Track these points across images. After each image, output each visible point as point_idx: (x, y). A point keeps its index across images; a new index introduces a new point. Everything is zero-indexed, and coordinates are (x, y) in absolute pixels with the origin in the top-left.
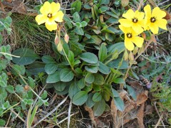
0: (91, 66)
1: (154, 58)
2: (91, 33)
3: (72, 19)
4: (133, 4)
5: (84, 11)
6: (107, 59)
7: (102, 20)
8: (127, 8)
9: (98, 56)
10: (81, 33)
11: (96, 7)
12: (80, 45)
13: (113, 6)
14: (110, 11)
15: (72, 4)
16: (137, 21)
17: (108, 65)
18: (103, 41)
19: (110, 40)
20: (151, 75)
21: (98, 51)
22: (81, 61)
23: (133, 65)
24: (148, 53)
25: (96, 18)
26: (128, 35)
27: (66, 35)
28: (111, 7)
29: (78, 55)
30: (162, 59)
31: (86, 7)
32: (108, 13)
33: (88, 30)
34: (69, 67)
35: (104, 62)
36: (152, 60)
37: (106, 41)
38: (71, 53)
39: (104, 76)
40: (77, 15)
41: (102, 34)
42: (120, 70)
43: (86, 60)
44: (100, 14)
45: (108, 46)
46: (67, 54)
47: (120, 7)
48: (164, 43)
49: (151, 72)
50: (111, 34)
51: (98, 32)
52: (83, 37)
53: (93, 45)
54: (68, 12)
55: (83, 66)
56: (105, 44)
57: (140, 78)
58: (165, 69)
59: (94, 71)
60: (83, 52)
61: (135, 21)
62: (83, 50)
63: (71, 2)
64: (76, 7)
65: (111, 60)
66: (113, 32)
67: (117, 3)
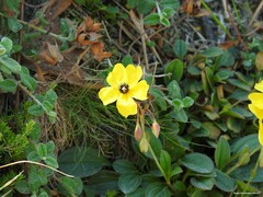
0: (201, 179)
2: (202, 118)
3: (166, 93)
5: (187, 79)
6: (231, 165)
7: (221, 94)
9: (213, 160)
10: (183, 118)
11: (209, 71)
12: (181, 140)
13: (241, 69)
14: (236, 77)
15: (166, 67)
17: (231, 176)
18: (223, 133)
19: (236, 131)
21: (214, 149)
22: (184, 168)
25: (211, 91)
27: (155, 124)
28: (238, 70)
29: (177, 157)
31: (193, 71)
32: (232, 81)
33: (196, 112)
34: (162, 179)
35: (225, 170)
37: (229, 133)
38: (165, 155)
39: (226, 194)
40: (174, 86)
41: (222, 119)
42: (253, 184)
43: (192, 167)
44: (217, 84)
45: (232, 141)
46: (158, 155)
47: (254, 70)
50: (237, 121)
51: (213, 116)
52: (188, 125)
53: (204, 140)
54: (159, 81)
55: (188, 178)
56: (226, 137)
59: (207, 186)
60: (187, 152)
62: (187, 148)
63: (165, 62)
64: (173, 72)
65: (238, 165)
66: (241, 116)
67: (247, 64)
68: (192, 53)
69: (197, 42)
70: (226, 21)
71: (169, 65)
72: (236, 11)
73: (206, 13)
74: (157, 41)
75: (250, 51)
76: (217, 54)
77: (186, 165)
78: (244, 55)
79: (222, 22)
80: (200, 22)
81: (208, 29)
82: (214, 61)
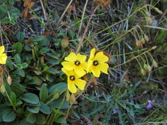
0: (32, 107)
1: (94, 98)
2: (33, 74)
3: (13, 60)
4: (73, 45)
5: (24, 53)
6: (48, 100)
7: (42, 61)
8: (68, 50)
9: (39, 97)
10: (23, 74)
11: (36, 48)
12: (21, 86)
13: (54, 47)
14: (50, 52)
16: (79, 63)
17: (49, 105)
18: (44, 82)
19: (51, 81)
20: (92, 113)
21: (39, 91)
22: (23, 101)
23: (74, 105)
24: (89, 93)
25: (37, 60)
27: (9, 77)
28: (51, 48)
29: (20, 95)
30: (102, 98)
31: (27, 49)
32: (48, 54)
33: (29, 71)
34: (11, 107)
35: (45, 103)
36: (92, 99)
37: (47, 82)
38: (13, 94)
39: (46, 115)
40: (18, 57)
41: (43, 75)
42: (61, 110)
43: (27, 101)
44: (40, 56)
45: (49, 86)
46: (9, 95)
47: (60, 48)
48: (103, 83)
49: (92, 111)
50: (51, 75)
51: (38, 73)
52: (25, 78)
53: (34, 86)
54: (9, 54)
55: (25, 106)
56: (45, 84)
57: (81, 117)
58: (106, 108)
59: (36, 111)
60: (25, 93)
61: (77, 63)
62: (25, 90)
63: (12, 44)
64: (17, 49)
65: (52, 100)
66: (54, 73)
67: (57, 44)
68: (27, 39)
69: (29, 33)
70: (45, 21)
71: (14, 45)
72: (51, 16)
73: (34, 17)
74: (8, 33)
75: (58, 38)
76: (41, 39)
77: (24, 99)
78: (55, 40)
79: (43, 22)
80: (31, 22)
81: (35, 26)
82: (39, 43)
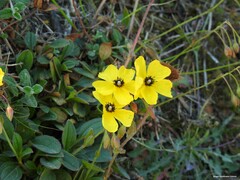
0: (50, 158)
1: (155, 144)
2: (50, 104)
3: (18, 80)
4: (119, 54)
5: (37, 68)
6: (76, 146)
7: (67, 81)
8: (108, 62)
9: (61, 141)
10: (34, 103)
11: (56, 60)
12: (31, 123)
13: (86, 59)
14: (81, 66)
15: (18, 56)
16: (122, 83)
17: (77, 156)
18: (69, 117)
19: (81, 115)
20: (150, 170)
21: (61, 132)
22: (34, 149)
23: (119, 155)
24: (145, 136)
25: (58, 79)
26: (107, 106)
27: (9, 108)
28: (83, 59)
29: (28, 139)
30: (167, 144)
31: (42, 61)
32: (77, 70)
33: (45, 98)
34: (15, 159)
35: (71, 151)
36: (151, 146)
37: (75, 117)
38: (17, 137)
39: (72, 173)
40: (25, 75)
41: (69, 105)
42: (97, 164)
43: (41, 148)
44: (64, 73)
45: (78, 124)
46: (11, 138)
47: (97, 59)
48: (170, 119)
49: (151, 166)
50: (82, 106)
51: (60, 102)
52: (38, 110)
53: (53, 124)
54: (11, 70)
55: (38, 158)
56: (72, 121)
57: (131, 176)
58: (173, 160)
59: (55, 165)
60: (37, 134)
61: (119, 83)
62: (37, 131)
63: (16, 53)
64: (24, 61)
65: (83, 147)
66: (86, 102)
67: (92, 54)
68: (41, 44)
69: (45, 34)
70: (72, 15)
71: (20, 55)
72: (82, 6)
73: (54, 7)
74: (9, 34)
75: (94, 43)
76: (64, 45)
77: (36, 146)
78: (88, 46)
79: (68, 16)
80: (48, 16)
81: (56, 22)
82: (62, 51)
